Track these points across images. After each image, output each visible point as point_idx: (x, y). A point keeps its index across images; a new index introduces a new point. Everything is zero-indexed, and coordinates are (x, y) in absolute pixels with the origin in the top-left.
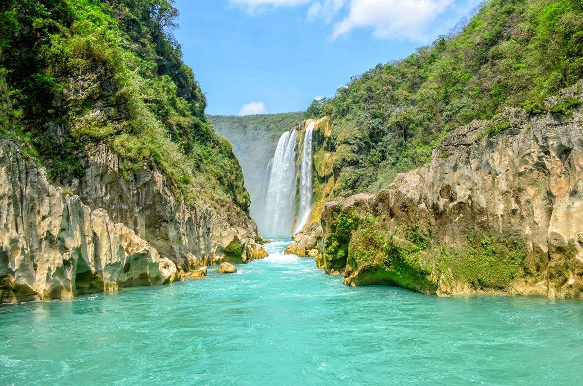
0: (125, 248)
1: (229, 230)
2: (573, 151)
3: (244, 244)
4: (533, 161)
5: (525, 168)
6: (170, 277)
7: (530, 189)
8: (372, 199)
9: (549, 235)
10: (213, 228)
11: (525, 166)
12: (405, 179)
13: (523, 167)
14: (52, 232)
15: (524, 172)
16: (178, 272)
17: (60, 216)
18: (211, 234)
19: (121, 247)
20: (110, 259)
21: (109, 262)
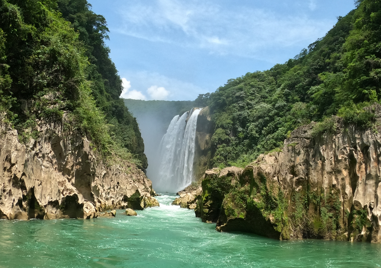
0: (61, 191)
1: (133, 185)
2: (370, 148)
3: (143, 196)
4: (347, 153)
5: (342, 157)
6: (91, 215)
7: (344, 171)
8: (240, 171)
9: (353, 203)
10: (121, 182)
11: (343, 156)
12: (265, 159)
13: (341, 156)
14: (17, 175)
15: (342, 159)
16: (96, 212)
17: (23, 165)
18: (119, 187)
19: (59, 190)
20: (52, 198)
21: (50, 200)
